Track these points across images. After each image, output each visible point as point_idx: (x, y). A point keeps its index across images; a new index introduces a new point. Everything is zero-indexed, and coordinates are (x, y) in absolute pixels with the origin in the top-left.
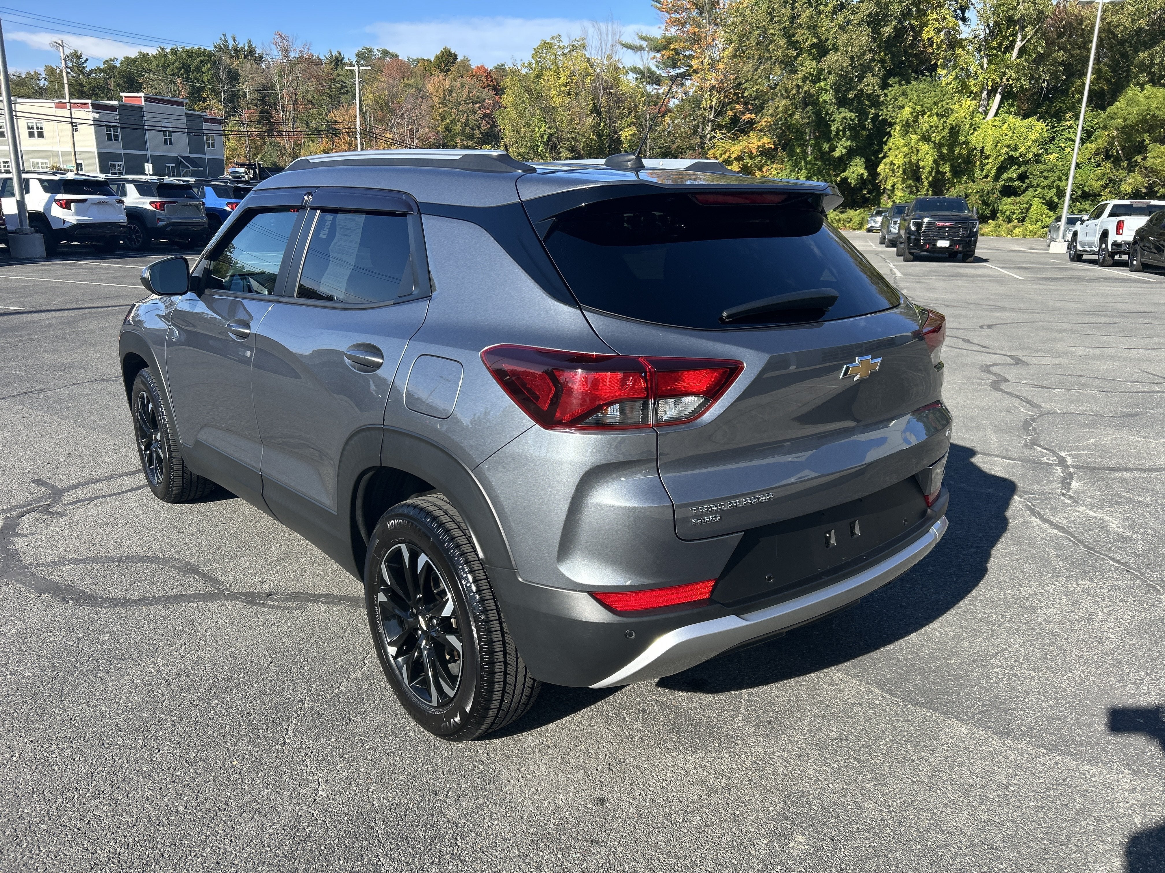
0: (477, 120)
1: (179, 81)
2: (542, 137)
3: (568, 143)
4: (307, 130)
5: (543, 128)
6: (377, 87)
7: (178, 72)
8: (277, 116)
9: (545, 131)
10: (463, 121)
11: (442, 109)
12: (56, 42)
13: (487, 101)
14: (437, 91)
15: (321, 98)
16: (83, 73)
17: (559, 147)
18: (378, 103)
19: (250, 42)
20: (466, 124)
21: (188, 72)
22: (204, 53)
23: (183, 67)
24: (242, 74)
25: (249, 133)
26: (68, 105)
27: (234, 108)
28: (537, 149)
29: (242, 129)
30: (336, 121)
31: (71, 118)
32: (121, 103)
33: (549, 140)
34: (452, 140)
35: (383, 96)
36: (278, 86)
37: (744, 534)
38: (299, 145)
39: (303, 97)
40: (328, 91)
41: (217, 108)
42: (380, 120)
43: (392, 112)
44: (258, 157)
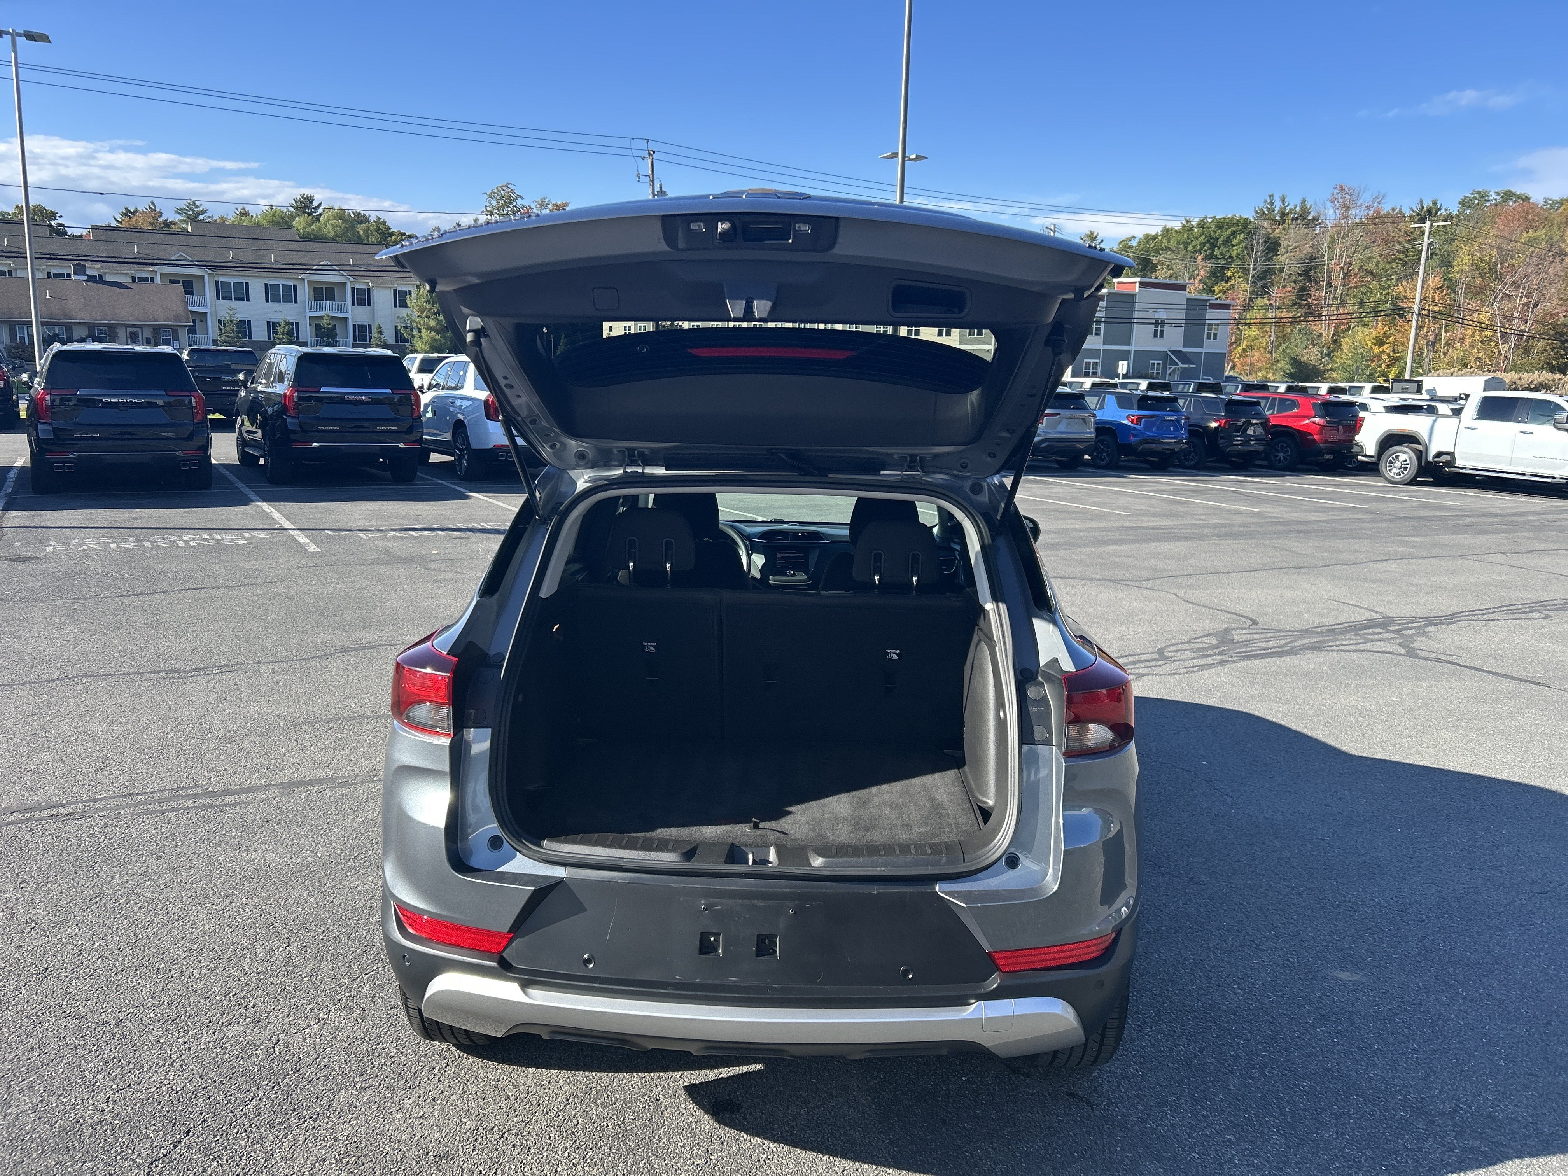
1: (1200, 258)
4: (1361, 310)
6: (1479, 246)
7: (1201, 249)
8: (1319, 293)
12: (1047, 228)
15: (1388, 267)
18: (1478, 268)
19: (1304, 201)
21: (1213, 246)
22: (1238, 221)
23: (1208, 241)
24: (1284, 243)
25: (1278, 319)
27: (1265, 286)
29: (1269, 315)
30: (1406, 297)
32: (1112, 291)
35: (1488, 258)
36: (1326, 255)
37: (535, 891)
38: (1343, 331)
39: (1361, 266)
40: (1402, 256)
41: (1243, 289)
42: (1477, 292)
43: (1500, 278)
44: (1281, 349)
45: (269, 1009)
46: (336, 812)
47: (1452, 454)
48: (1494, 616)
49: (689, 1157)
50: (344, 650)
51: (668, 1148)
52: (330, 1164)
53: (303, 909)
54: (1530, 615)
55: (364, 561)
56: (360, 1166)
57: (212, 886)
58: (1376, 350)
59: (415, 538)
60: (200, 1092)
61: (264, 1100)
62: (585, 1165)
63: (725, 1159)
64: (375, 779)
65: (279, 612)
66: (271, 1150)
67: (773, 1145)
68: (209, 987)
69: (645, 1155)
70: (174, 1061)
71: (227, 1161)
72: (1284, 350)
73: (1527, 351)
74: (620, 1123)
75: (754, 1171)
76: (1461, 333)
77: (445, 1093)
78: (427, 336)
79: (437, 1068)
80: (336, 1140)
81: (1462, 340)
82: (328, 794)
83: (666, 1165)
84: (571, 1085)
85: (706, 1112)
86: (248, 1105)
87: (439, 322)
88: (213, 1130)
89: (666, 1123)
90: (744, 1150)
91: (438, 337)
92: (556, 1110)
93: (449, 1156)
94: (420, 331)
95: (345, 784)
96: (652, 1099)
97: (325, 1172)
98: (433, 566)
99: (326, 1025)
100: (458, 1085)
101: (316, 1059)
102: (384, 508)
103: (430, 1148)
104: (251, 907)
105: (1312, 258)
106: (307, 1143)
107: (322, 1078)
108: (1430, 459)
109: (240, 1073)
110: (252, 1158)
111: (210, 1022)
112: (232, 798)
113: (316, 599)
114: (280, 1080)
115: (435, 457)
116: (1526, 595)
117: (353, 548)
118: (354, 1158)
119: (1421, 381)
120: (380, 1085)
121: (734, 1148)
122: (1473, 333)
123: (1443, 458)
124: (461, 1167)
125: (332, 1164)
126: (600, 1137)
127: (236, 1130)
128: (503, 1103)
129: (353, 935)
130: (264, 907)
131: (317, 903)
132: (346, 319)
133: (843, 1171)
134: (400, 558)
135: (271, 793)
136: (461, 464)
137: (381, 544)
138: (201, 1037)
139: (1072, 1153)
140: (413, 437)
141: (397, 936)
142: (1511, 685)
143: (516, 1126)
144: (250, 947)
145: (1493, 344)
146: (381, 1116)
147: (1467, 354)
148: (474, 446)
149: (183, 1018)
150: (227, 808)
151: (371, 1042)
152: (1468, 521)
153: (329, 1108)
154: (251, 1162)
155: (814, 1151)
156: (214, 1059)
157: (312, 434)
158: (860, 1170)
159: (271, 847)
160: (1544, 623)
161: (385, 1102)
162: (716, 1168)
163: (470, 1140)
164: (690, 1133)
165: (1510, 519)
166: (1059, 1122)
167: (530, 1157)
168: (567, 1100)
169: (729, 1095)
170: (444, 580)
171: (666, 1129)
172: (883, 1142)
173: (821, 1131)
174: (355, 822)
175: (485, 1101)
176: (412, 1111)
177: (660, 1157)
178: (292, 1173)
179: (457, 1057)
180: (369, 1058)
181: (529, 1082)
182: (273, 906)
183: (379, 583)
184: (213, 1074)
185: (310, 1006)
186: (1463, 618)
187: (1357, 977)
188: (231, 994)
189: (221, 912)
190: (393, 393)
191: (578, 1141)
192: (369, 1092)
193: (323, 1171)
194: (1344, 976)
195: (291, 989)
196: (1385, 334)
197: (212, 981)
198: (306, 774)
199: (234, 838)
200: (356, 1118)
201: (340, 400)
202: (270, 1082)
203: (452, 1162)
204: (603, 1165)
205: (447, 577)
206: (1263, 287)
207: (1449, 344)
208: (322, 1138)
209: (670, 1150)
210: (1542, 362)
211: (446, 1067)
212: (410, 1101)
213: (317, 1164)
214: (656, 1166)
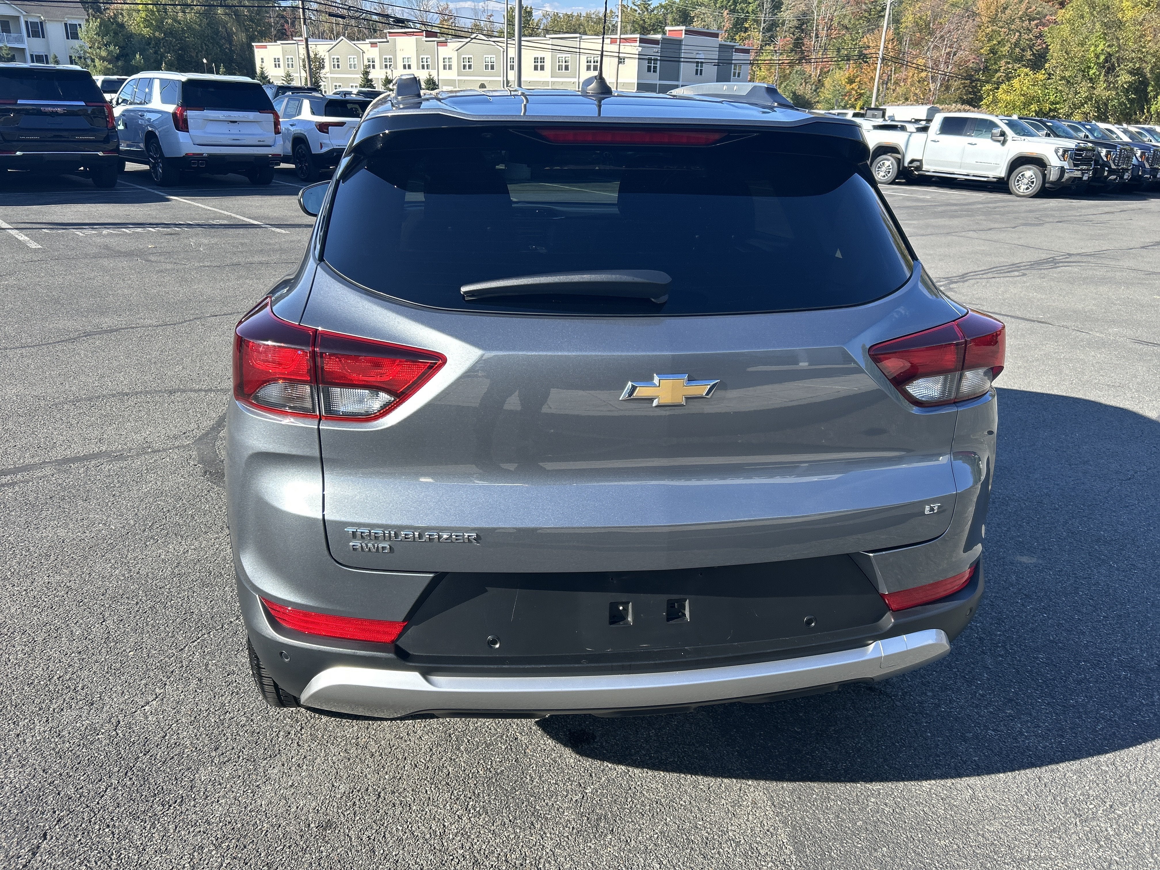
0: (1031, 40)
1: (726, 12)
2: (1098, 57)
3: (1131, 65)
4: (838, 56)
5: (1101, 47)
6: (919, 8)
8: (810, 43)
9: (1103, 50)
10: (1013, 41)
11: (990, 29)
13: (1047, 18)
14: (989, 8)
15: (857, 23)
16: (647, 10)
17: (1117, 69)
18: (917, 24)
20: (1016, 45)
21: (735, 3)
24: (786, 2)
25: (780, 62)
26: (618, 40)
27: (772, 36)
28: (1088, 72)
29: (774, 58)
30: (869, 47)
31: (619, 53)
32: (665, 37)
33: (1106, 61)
34: (995, 63)
35: (925, 17)
36: (815, 12)
37: (434, 577)
38: (825, 73)
39: (839, 22)
40: (867, 15)
41: (756, 37)
42: (916, 44)
43: (931, 33)
44: (783, 86)
45: (100, 689)
46: (119, 484)
47: (920, 161)
48: (990, 275)
49: (565, 793)
50: (87, 334)
51: (543, 787)
52: (210, 851)
53: (110, 582)
54: (1013, 274)
55: (86, 256)
56: (242, 850)
57: (8, 567)
58: (848, 87)
59: (129, 235)
60: (48, 788)
61: (120, 788)
62: (470, 815)
63: (599, 791)
64: (149, 450)
65: (15, 302)
66: (141, 844)
67: (637, 771)
68: (30, 672)
69: (523, 797)
70: (10, 757)
71: (96, 863)
72: (785, 87)
73: (948, 88)
74: (489, 767)
75: (629, 800)
76: (905, 75)
77: (308, 758)
78: (100, 65)
79: (293, 732)
80: (209, 824)
81: (905, 80)
82: (106, 467)
83: (547, 804)
84: (430, 734)
85: (566, 745)
86: (103, 796)
87: (110, 53)
88: (72, 829)
89: (532, 761)
90: (614, 780)
91: (110, 66)
92: (424, 761)
93: (331, 825)
94: (93, 61)
95: (121, 457)
96: (511, 739)
97: (207, 861)
98: (152, 258)
99: (165, 700)
100: (319, 747)
101: (164, 737)
102: (93, 209)
103: (310, 819)
104: (54, 585)
105: (804, 14)
106: (179, 831)
107: (176, 757)
108: (906, 165)
109: (86, 761)
110: (122, 856)
111: (40, 709)
112: (9, 477)
113: (48, 289)
114: (132, 765)
115: (130, 166)
116: (1002, 259)
117: (73, 244)
118: (233, 841)
119: (885, 109)
120: (239, 757)
121: (603, 779)
122: (913, 75)
123: (915, 164)
124: (348, 835)
125: (212, 851)
126: (475, 785)
127: (97, 827)
128: (370, 761)
129: (169, 603)
130: (68, 584)
131: (124, 575)
132: (23, 50)
133: (709, 788)
134: (120, 252)
135: (48, 471)
136: (156, 172)
137: (98, 240)
138: (35, 727)
139: (894, 744)
140: (110, 146)
141: (270, 632)
142: (1028, 325)
143: (389, 784)
144: (63, 626)
145: (926, 83)
146: (249, 791)
147: (908, 91)
148: (167, 155)
149: (9, 708)
150: (6, 488)
151: (217, 713)
152: (940, 209)
153: (191, 789)
154: (123, 861)
155: (676, 772)
156: (54, 749)
157: (15, 143)
158: (723, 785)
159: (61, 523)
160: (1024, 279)
161: (249, 775)
162: (594, 802)
163: (348, 804)
164: (558, 769)
165: (966, 207)
166: (872, 716)
167: (414, 815)
168: (431, 750)
169: (580, 725)
170: (166, 270)
171: (534, 768)
172: (733, 754)
173: (674, 751)
174: (140, 492)
175: (351, 761)
176: (280, 781)
177: (539, 798)
178: (171, 867)
179: (309, 718)
180: (220, 730)
181: (388, 736)
182: (77, 582)
183: (106, 274)
184: (57, 766)
185: (143, 682)
186: (971, 277)
187: (1034, 560)
188: (56, 677)
189: (24, 593)
190: (86, 105)
191: (455, 792)
192: (230, 765)
193: (205, 860)
194: (1025, 559)
195: (118, 665)
196: (853, 75)
197: (32, 666)
198: (78, 450)
199: (20, 516)
200: (224, 797)
201: (37, 112)
202: (120, 767)
203: (337, 831)
204: (487, 813)
205: (168, 268)
206: (770, 37)
207: (896, 83)
208: (193, 824)
209: (545, 789)
210: (957, 97)
211: (301, 730)
212: (276, 771)
213: (196, 854)
214: (537, 807)
